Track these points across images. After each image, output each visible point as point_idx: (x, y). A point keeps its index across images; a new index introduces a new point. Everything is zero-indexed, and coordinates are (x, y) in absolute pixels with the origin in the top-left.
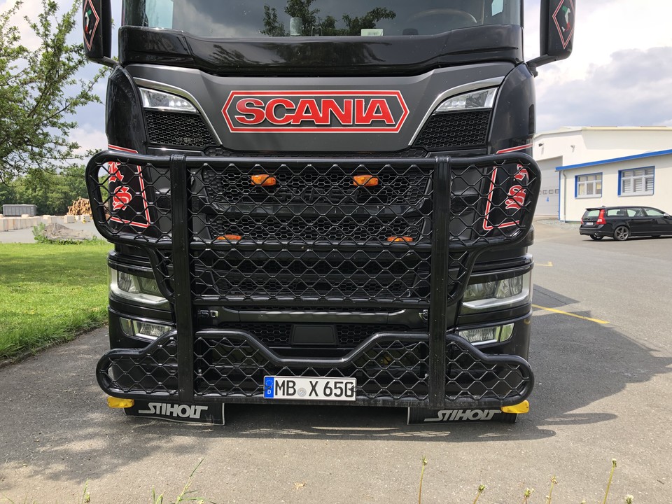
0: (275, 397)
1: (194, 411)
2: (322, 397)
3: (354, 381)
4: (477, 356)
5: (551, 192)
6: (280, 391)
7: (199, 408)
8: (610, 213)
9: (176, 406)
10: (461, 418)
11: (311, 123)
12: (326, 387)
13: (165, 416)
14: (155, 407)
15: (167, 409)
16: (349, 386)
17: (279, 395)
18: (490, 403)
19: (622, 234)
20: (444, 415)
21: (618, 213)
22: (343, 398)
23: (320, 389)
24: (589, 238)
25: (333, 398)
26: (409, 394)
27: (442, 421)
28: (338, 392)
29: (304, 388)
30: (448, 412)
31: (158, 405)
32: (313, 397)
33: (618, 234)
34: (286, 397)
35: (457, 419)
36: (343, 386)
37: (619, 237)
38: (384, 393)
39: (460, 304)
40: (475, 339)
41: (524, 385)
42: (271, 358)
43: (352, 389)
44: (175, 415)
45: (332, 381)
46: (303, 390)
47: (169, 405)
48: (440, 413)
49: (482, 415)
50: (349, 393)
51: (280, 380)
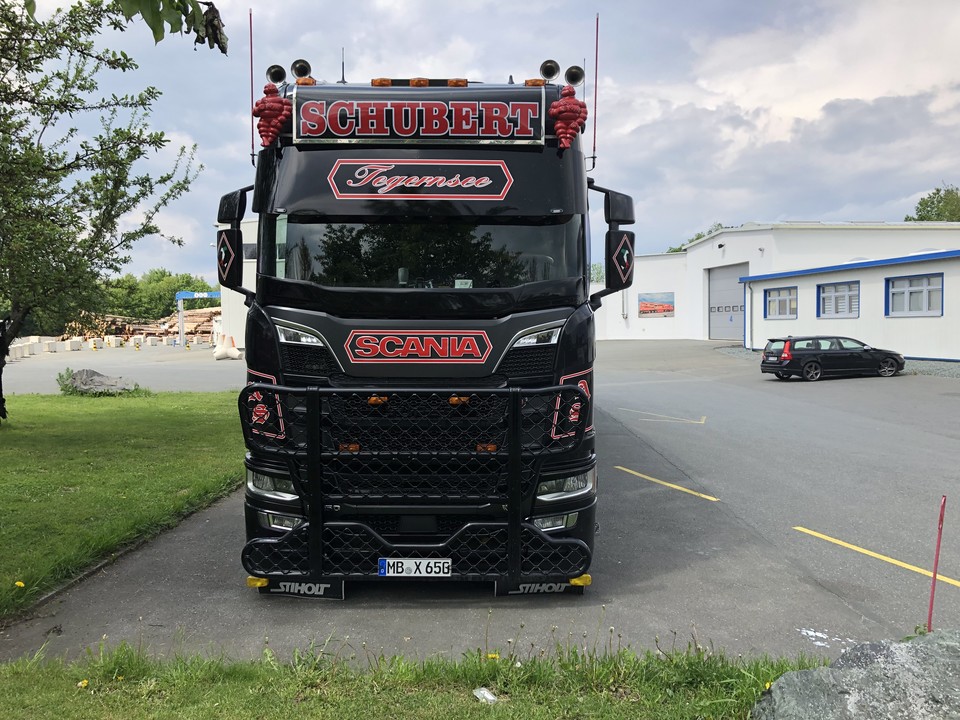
0: (387, 575)
1: (318, 589)
2: (424, 574)
3: (450, 561)
4: (546, 540)
5: (735, 309)
6: (391, 571)
7: (323, 586)
8: (798, 345)
9: (303, 585)
10: (539, 590)
11: (416, 356)
12: (428, 566)
13: (294, 594)
14: (285, 586)
15: (295, 587)
16: (446, 565)
17: (391, 573)
18: (556, 577)
19: (813, 373)
20: (524, 588)
21: (808, 345)
22: (441, 575)
23: (423, 568)
24: (774, 376)
25: (433, 574)
26: (493, 571)
27: (523, 593)
28: (437, 570)
29: (409, 567)
30: (528, 586)
31: (288, 584)
32: (417, 574)
33: (808, 373)
34: (396, 575)
35: (535, 591)
36: (441, 565)
37: (809, 377)
38: (473, 571)
39: (535, 498)
40: (545, 526)
41: (583, 562)
42: (383, 544)
43: (448, 568)
44: (302, 592)
45: (432, 562)
46: (410, 570)
47: (297, 584)
48: (521, 587)
49: (556, 588)
50: (446, 570)
51: (391, 561)
